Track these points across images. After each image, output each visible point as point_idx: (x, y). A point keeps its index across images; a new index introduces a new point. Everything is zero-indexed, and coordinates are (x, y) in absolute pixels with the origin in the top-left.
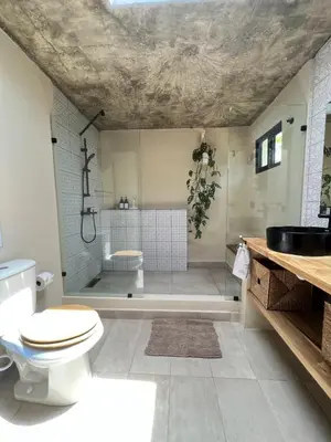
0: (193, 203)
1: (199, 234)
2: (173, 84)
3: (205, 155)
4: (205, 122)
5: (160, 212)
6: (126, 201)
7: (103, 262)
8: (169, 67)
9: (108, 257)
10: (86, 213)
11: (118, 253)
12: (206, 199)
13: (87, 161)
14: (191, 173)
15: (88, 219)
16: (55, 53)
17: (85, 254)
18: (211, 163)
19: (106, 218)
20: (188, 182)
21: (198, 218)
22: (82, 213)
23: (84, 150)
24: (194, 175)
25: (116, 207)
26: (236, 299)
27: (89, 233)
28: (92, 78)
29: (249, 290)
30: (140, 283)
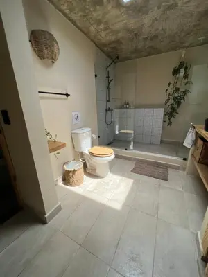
0: (169, 103)
1: (170, 123)
2: (161, 28)
3: (182, 70)
4: (187, 44)
5: (147, 110)
6: (128, 104)
7: (115, 135)
8: (157, 20)
9: (117, 132)
10: (108, 110)
11: (122, 131)
12: (178, 101)
13: (109, 83)
14: (169, 84)
15: (109, 113)
16: (98, 32)
17: (107, 129)
18: (186, 76)
19: (117, 112)
20: (167, 90)
21: (171, 113)
22: (106, 110)
23: (108, 77)
24: (171, 86)
25: (122, 107)
26: (185, 159)
27: (109, 120)
28: (113, 38)
29: (193, 155)
30: (131, 147)
